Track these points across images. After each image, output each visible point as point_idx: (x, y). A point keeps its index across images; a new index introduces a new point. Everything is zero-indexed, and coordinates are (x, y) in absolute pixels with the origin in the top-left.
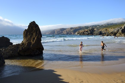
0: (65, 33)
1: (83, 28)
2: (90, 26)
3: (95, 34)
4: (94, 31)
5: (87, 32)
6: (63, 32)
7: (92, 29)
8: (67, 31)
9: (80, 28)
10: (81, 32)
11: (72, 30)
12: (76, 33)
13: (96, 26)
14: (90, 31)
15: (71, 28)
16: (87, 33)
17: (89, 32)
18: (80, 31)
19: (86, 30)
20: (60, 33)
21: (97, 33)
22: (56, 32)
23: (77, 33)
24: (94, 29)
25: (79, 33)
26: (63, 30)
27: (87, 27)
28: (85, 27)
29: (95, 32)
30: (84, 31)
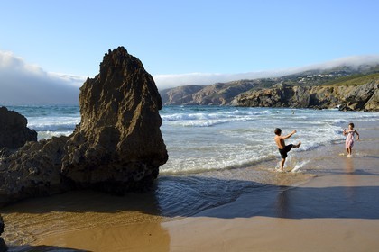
0: (200, 100)
1: (256, 85)
2: (279, 80)
3: (296, 104)
4: (293, 93)
5: (270, 96)
6: (194, 98)
7: (284, 89)
8: (204, 95)
9: (247, 85)
10: (251, 97)
11: (221, 91)
12: (235, 102)
13: (296, 78)
14: (279, 93)
15: (220, 86)
16: (268, 100)
17: (277, 97)
18: (248, 92)
19: (268, 91)
20: (185, 101)
21: (301, 100)
22: (171, 98)
23: (239, 101)
24: (291, 87)
25: (243, 101)
26: (191, 89)
27: (267, 83)
28: (263, 81)
29: (295, 98)
30: (261, 95)
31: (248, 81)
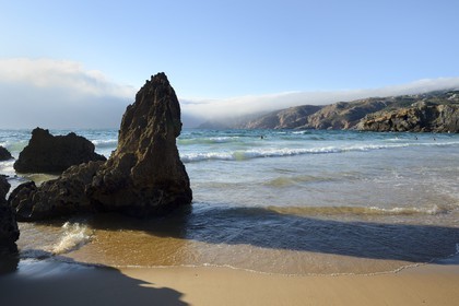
0: (317, 123)
1: (389, 103)
2: (421, 97)
3: (441, 127)
4: (438, 113)
5: (405, 117)
6: (310, 120)
7: (425, 108)
8: (323, 117)
9: (378, 104)
10: (381, 119)
11: (343, 113)
12: (361, 125)
13: (443, 95)
14: (418, 113)
15: (342, 106)
16: (403, 122)
17: (416, 120)
18: (377, 114)
19: (403, 111)
20: (298, 124)
21: (448, 122)
22: (282, 121)
23: (365, 125)
24: (435, 105)
25: (370, 125)
26: (307, 110)
27: (404, 101)
28: (399, 98)
29: (440, 120)
30: (394, 116)
31: (380, 99)
